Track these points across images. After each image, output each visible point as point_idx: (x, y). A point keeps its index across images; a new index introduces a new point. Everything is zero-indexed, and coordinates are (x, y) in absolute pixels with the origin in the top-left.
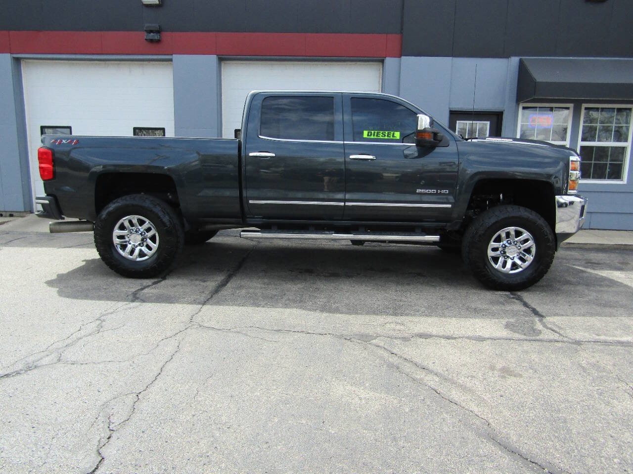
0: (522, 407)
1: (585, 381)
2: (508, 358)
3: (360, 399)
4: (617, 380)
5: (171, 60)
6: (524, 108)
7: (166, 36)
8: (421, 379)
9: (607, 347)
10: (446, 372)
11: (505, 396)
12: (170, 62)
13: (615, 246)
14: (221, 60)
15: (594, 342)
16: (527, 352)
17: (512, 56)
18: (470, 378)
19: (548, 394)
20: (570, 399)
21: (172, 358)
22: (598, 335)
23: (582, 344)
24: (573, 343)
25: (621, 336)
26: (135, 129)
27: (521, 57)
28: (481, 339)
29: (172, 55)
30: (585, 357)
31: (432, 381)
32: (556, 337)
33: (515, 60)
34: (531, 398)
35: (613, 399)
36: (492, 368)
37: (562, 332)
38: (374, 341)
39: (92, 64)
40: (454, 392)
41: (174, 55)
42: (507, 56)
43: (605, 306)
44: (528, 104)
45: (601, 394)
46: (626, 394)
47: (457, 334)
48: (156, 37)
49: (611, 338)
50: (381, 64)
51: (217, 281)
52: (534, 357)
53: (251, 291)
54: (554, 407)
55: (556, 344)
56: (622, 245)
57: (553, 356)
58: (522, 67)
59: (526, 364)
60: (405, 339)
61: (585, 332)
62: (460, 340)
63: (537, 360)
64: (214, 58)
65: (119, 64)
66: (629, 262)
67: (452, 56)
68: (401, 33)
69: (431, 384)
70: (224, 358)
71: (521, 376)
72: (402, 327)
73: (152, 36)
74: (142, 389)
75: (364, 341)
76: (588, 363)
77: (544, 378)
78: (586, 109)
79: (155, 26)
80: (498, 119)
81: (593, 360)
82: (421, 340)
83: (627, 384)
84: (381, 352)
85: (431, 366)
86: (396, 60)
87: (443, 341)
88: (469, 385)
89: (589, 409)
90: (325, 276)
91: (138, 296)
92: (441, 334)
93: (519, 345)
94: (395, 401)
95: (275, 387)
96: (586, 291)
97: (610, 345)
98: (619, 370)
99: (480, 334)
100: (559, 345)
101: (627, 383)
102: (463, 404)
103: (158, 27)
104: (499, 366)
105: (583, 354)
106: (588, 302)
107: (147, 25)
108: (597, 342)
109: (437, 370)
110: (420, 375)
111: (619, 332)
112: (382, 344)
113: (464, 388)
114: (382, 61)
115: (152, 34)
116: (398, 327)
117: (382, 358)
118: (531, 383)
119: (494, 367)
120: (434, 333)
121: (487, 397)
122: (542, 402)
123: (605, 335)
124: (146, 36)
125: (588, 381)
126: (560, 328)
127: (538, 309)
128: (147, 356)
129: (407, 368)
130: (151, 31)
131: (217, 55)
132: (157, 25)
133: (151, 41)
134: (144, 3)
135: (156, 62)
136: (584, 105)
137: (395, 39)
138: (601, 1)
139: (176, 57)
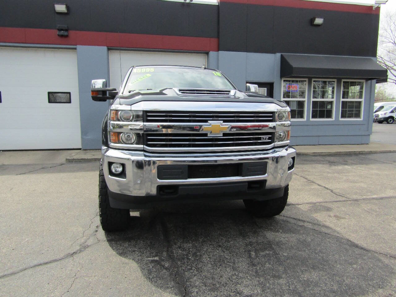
1: (373, 217)
5: (75, 49)
6: (284, 81)
7: (72, 33)
12: (75, 50)
14: (109, 49)
16: (338, 207)
17: (277, 53)
22: (362, 196)
23: (359, 201)
24: (354, 201)
25: (372, 195)
26: (49, 93)
27: (281, 53)
28: (314, 203)
29: (76, 45)
30: (365, 207)
31: (309, 225)
32: (345, 199)
33: (278, 55)
37: (345, 196)
39: (17, 49)
40: (323, 229)
41: (78, 45)
42: (274, 53)
43: (354, 182)
44: (287, 78)
45: (384, 222)
48: (66, 33)
49: (368, 197)
52: (344, 209)
55: (348, 202)
57: (351, 208)
58: (283, 59)
61: (355, 195)
63: (346, 210)
64: (105, 48)
65: (36, 50)
66: (348, 161)
67: (246, 52)
68: (218, 37)
69: (310, 227)
71: (345, 218)
73: (62, 33)
78: (314, 81)
79: (65, 26)
80: (271, 86)
81: (369, 208)
85: (303, 219)
86: (216, 53)
96: (340, 176)
97: (371, 200)
101: (390, 215)
105: (362, 205)
106: (345, 181)
107: (59, 25)
108: (364, 199)
109: (307, 220)
110: (301, 223)
111: (369, 194)
114: (207, 54)
115: (62, 31)
118: (352, 221)
119: (330, 216)
121: (339, 229)
123: (365, 195)
124: (58, 33)
126: (343, 194)
127: (327, 187)
130: (62, 30)
131: (107, 47)
132: (66, 26)
133: (62, 36)
134: (57, 11)
135: (64, 50)
136: (313, 80)
137: (214, 41)
138: (318, 25)
139: (79, 47)
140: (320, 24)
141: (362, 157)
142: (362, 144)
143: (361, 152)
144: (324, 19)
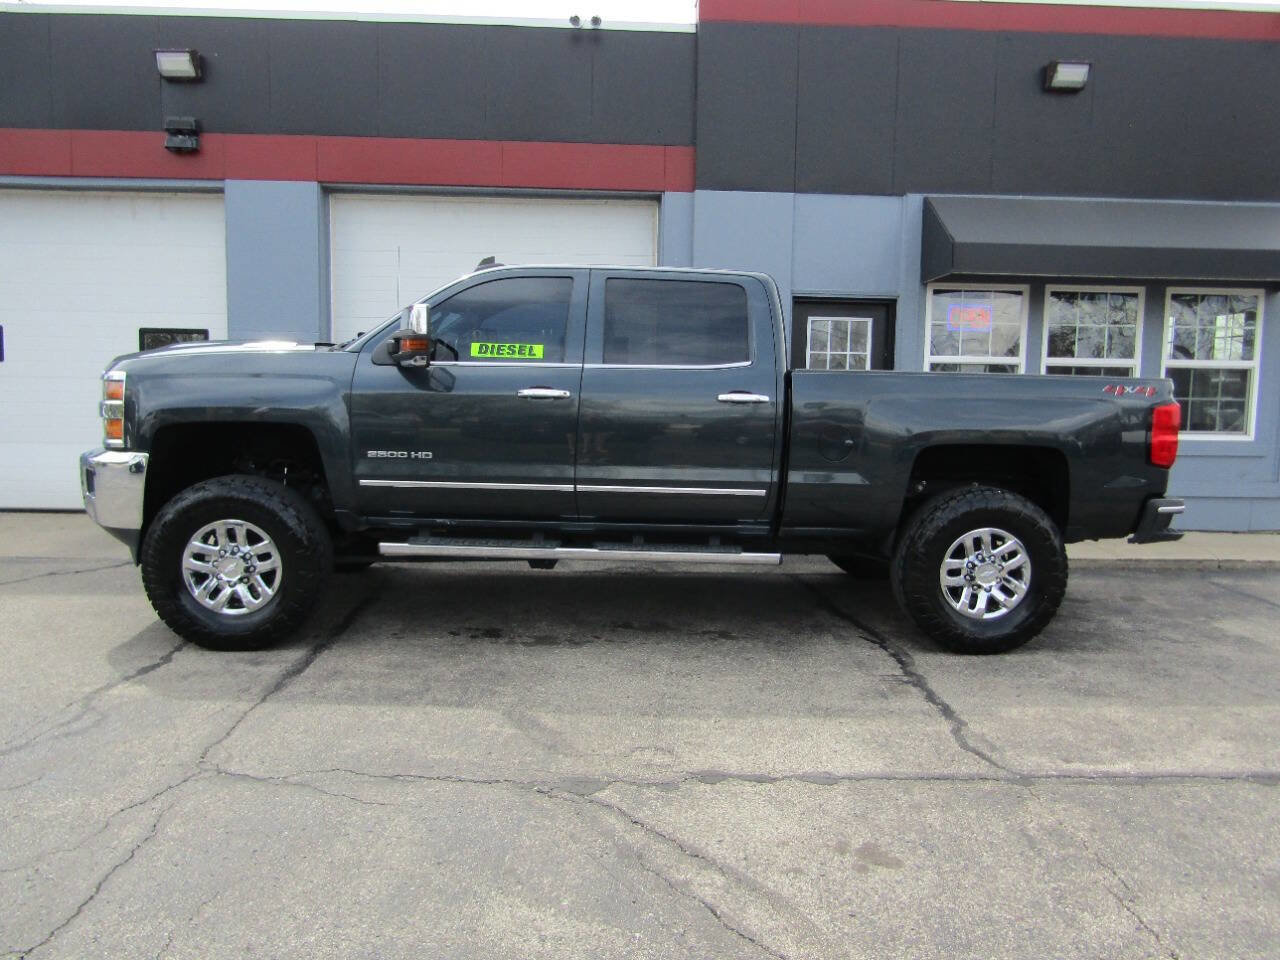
0: (893, 940)
1: (1029, 870)
2: (878, 822)
3: (543, 940)
4: (1095, 865)
5: (221, 191)
6: (936, 292)
7: (211, 142)
8: (687, 883)
9: (1081, 789)
10: (744, 863)
11: (859, 916)
12: (220, 195)
13: (1119, 563)
14: (327, 191)
15: (1058, 777)
16: (918, 807)
17: (911, 192)
18: (792, 875)
19: (951, 906)
20: (995, 914)
21: (132, 856)
22: (1067, 761)
23: (1033, 784)
24: (1014, 781)
25: (1112, 761)
26: (143, 332)
27: (926, 195)
28: (830, 780)
29: (223, 179)
30: (1037, 814)
31: (707, 885)
32: (983, 768)
33: (915, 201)
34: (915, 916)
35: (1083, 911)
36: (842, 849)
37: (995, 756)
38: (600, 795)
39: (51, 195)
40: (752, 910)
41: (227, 180)
42: (900, 192)
43: (1088, 693)
44: (945, 284)
45: (1059, 900)
46: (1110, 896)
47: (780, 768)
48: (188, 142)
49: (1092, 767)
50: (655, 203)
51: (286, 662)
52: (933, 817)
53: (356, 683)
54: (960, 938)
55: (981, 785)
56: (1131, 560)
57: (973, 814)
58: (928, 213)
59: (913, 836)
60: (667, 786)
61: (1042, 755)
62: (784, 784)
63: (937, 824)
64: (312, 188)
65: (109, 197)
67: (795, 190)
68: (694, 144)
69: (707, 893)
70: (255, 851)
71: (898, 864)
72: (667, 760)
73: (179, 141)
74: (38, 939)
75: (577, 794)
76: (1041, 827)
77: (947, 867)
78: (1053, 294)
79: (189, 121)
80: (888, 312)
81: (1049, 820)
82: (703, 786)
83: (1115, 873)
84: (611, 820)
85: (713, 850)
86: (685, 196)
87: (748, 787)
88: (786, 892)
89: (1032, 937)
90: (524, 644)
91: (94, 703)
92: (748, 771)
93: (906, 791)
94: (620, 942)
95: (353, 920)
96: (1055, 662)
97: (1088, 783)
98: (1102, 839)
99: (829, 768)
100: (988, 786)
101: (1115, 870)
102: (768, 941)
103: (194, 124)
104: (857, 843)
105: (1031, 805)
106: (1053, 687)
107: (169, 118)
108: (1065, 776)
109: (725, 858)
110: (686, 872)
111: (1106, 754)
112: (615, 800)
113: (775, 901)
114: (658, 199)
115: (180, 137)
116: (658, 759)
117: (608, 834)
118: (918, 879)
119: (847, 844)
120: (734, 769)
121: (820, 918)
122: (936, 926)
123: (1082, 760)
124: (167, 140)
125: (1037, 869)
126: (993, 748)
127: (954, 706)
128: (75, 853)
129: (661, 855)
130: (179, 132)
131: (319, 182)
132: (192, 119)
133: (179, 151)
134: (165, 75)
135: (190, 195)
136: (1050, 288)
137: (680, 157)
138: (1070, 91)
139: (230, 185)
140: (1079, 86)
141: (1218, 585)
142: (1251, 532)
143: (1228, 565)
144: (1090, 65)
